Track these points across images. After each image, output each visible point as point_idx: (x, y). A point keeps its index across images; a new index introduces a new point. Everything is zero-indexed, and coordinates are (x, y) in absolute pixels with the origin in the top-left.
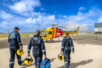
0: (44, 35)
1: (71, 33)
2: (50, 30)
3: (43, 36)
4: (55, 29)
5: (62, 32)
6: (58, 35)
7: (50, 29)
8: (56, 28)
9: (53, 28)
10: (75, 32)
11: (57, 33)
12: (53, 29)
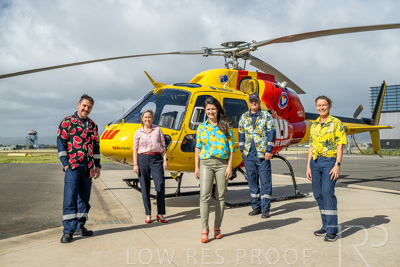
0: (186, 129)
2: (225, 86)
3: (177, 138)
5: (300, 114)
9: (243, 75)
12: (240, 80)
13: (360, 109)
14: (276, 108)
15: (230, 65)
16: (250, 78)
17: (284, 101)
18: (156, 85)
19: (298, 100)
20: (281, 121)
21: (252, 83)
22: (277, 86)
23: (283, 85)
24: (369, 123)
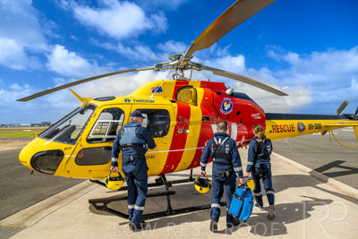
0: (82, 144)
1: (323, 122)
2: (152, 97)
4: (201, 92)
5: (256, 116)
8: (204, 84)
10: (349, 117)
11: (213, 127)
12: (177, 90)
13: (344, 105)
14: (218, 114)
16: (192, 87)
17: (227, 106)
18: (82, 100)
21: (191, 92)
23: (228, 91)
24: (351, 119)
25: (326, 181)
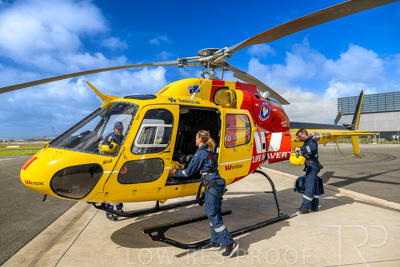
0: (126, 155)
2: (193, 97)
3: (111, 167)
4: (240, 94)
5: (284, 124)
6: (259, 150)
7: (194, 89)
8: (238, 85)
9: (218, 86)
11: (255, 135)
12: (214, 91)
13: (340, 115)
14: (257, 120)
15: (206, 76)
16: (228, 88)
18: (104, 98)
19: (282, 111)
20: (262, 133)
21: (229, 94)
22: (258, 97)
23: (264, 95)
24: (350, 129)
25: (339, 192)
